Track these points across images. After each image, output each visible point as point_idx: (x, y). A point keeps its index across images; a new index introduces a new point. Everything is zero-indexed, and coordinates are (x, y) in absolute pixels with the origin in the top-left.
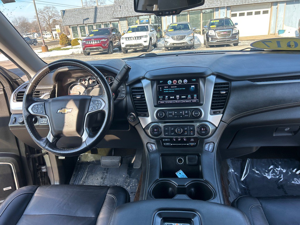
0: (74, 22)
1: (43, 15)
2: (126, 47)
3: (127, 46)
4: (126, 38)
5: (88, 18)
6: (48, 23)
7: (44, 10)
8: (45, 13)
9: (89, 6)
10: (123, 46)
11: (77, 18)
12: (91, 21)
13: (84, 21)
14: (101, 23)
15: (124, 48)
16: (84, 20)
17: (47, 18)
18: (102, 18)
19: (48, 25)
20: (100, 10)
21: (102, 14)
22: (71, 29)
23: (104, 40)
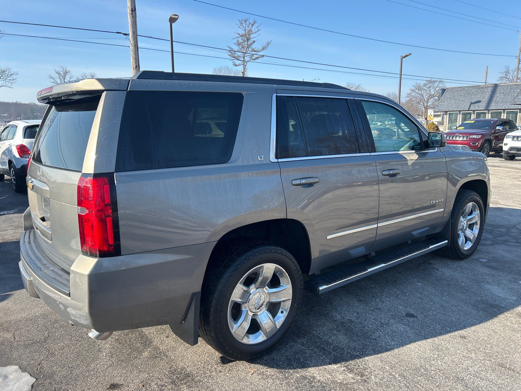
0: (454, 106)
1: (420, 92)
2: (510, 151)
3: (512, 149)
4: (514, 137)
5: (480, 102)
6: (425, 105)
7: (425, 85)
8: (425, 90)
9: (511, 78)
10: (505, 148)
11: (462, 101)
12: (482, 106)
13: (472, 105)
14: (502, 111)
15: (507, 152)
16: (472, 103)
17: (426, 97)
18: (506, 102)
19: (424, 107)
20: (505, 89)
21: (507, 96)
22: (448, 116)
23: (475, 137)
